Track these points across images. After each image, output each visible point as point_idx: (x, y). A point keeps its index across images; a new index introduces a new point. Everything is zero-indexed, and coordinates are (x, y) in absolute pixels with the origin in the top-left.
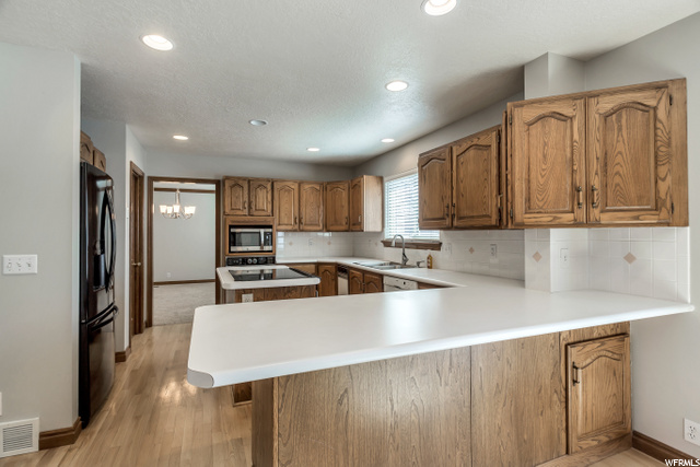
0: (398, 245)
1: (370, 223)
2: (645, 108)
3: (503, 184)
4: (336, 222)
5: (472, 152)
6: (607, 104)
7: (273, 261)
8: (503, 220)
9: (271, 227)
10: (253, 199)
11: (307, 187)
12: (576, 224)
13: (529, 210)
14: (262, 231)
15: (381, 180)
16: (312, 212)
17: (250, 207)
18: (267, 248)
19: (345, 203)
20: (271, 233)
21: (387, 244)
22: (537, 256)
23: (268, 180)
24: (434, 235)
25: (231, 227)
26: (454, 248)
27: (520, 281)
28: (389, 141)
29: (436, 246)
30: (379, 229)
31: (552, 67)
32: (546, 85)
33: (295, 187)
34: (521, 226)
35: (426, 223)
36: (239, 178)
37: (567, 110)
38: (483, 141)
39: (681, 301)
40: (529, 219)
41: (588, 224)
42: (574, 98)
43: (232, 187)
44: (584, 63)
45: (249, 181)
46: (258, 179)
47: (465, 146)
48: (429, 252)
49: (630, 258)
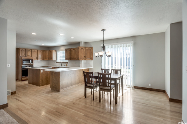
0: (61, 63)
1: (54, 59)
2: (90, 49)
3: (77, 55)
4: (46, 58)
5: (73, 50)
6: (87, 48)
7: (33, 66)
8: (77, 59)
9: (32, 59)
10: (27, 53)
11: (39, 51)
12: (84, 60)
13: (80, 58)
14: (30, 60)
15: (56, 51)
16: (40, 56)
17: (26, 55)
18: (31, 64)
19: (48, 54)
20: (32, 61)
21: (57, 63)
22: (81, 63)
23: (30, 49)
24: (67, 61)
25: (23, 59)
26: (70, 63)
27: (79, 67)
28: (59, 45)
29: (67, 63)
30: (56, 60)
31: (83, 43)
32: (82, 45)
33: (36, 51)
34: (79, 60)
35: (66, 59)
36: (23, 48)
37: (84, 48)
38: (75, 49)
39: (92, 67)
40: (80, 59)
41: (85, 60)
42: (85, 47)
43: (21, 50)
44: (86, 43)
45: (26, 49)
46: (28, 49)
47: (73, 49)
48: (66, 64)
49: (89, 63)
